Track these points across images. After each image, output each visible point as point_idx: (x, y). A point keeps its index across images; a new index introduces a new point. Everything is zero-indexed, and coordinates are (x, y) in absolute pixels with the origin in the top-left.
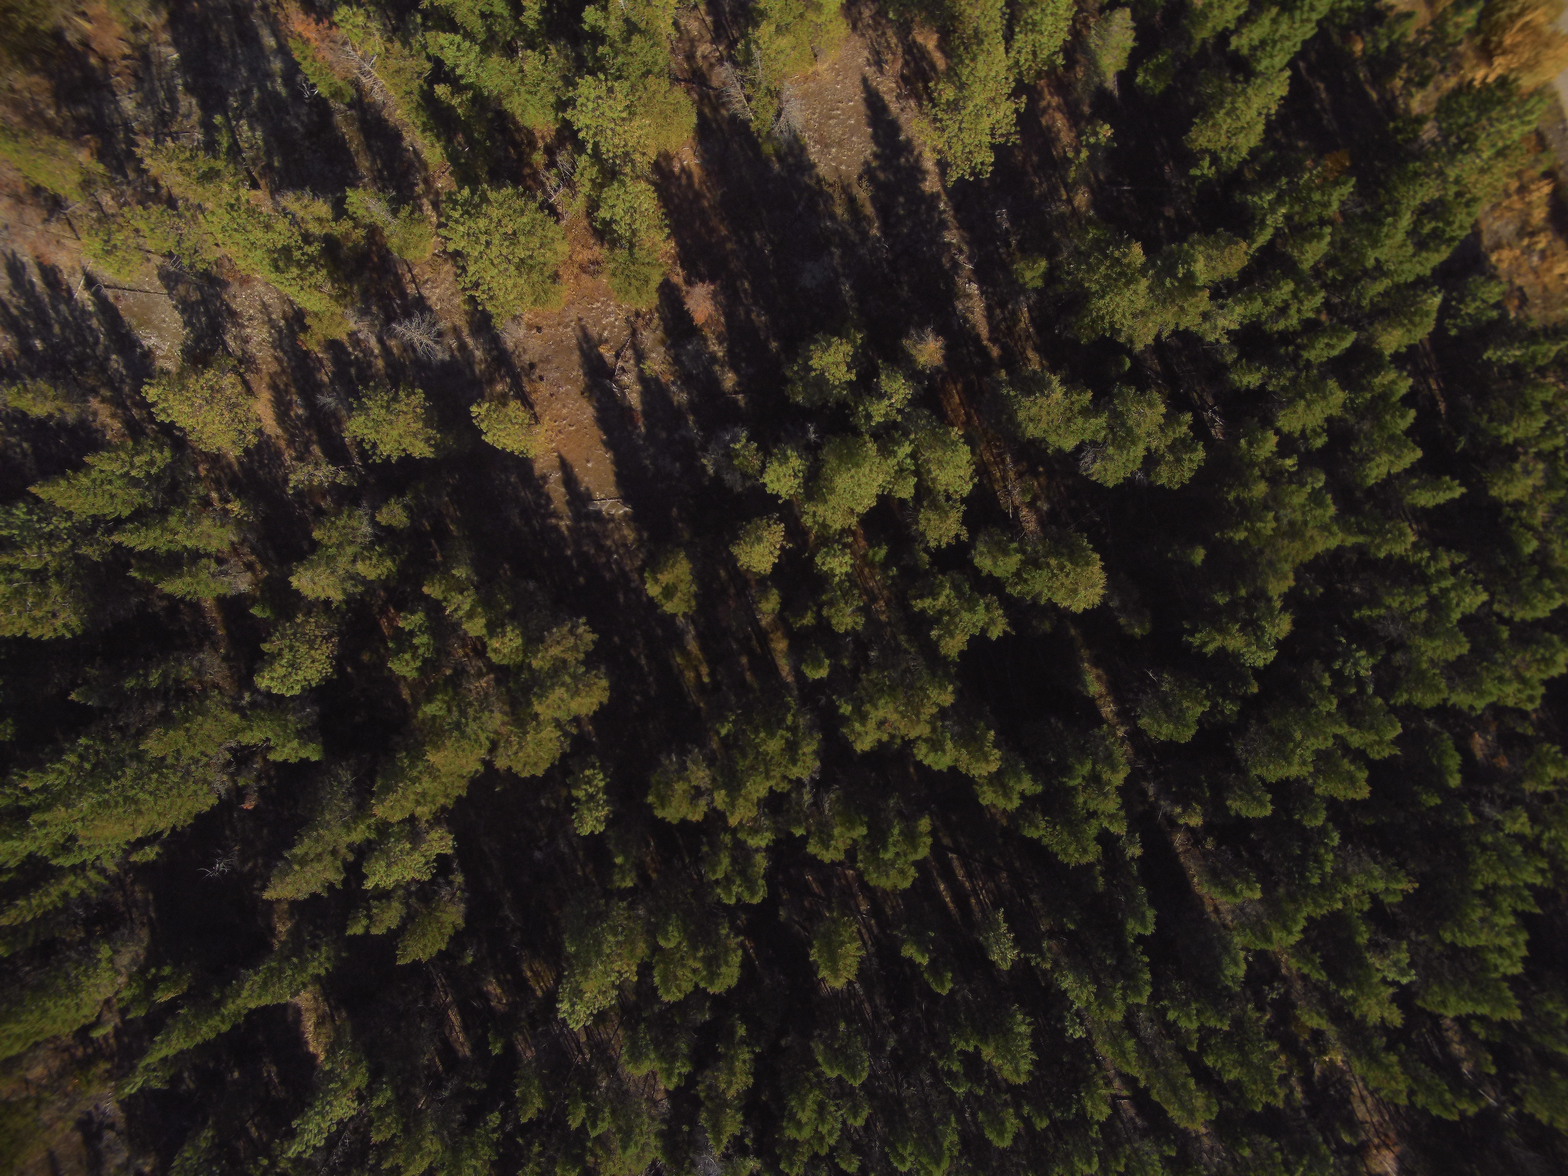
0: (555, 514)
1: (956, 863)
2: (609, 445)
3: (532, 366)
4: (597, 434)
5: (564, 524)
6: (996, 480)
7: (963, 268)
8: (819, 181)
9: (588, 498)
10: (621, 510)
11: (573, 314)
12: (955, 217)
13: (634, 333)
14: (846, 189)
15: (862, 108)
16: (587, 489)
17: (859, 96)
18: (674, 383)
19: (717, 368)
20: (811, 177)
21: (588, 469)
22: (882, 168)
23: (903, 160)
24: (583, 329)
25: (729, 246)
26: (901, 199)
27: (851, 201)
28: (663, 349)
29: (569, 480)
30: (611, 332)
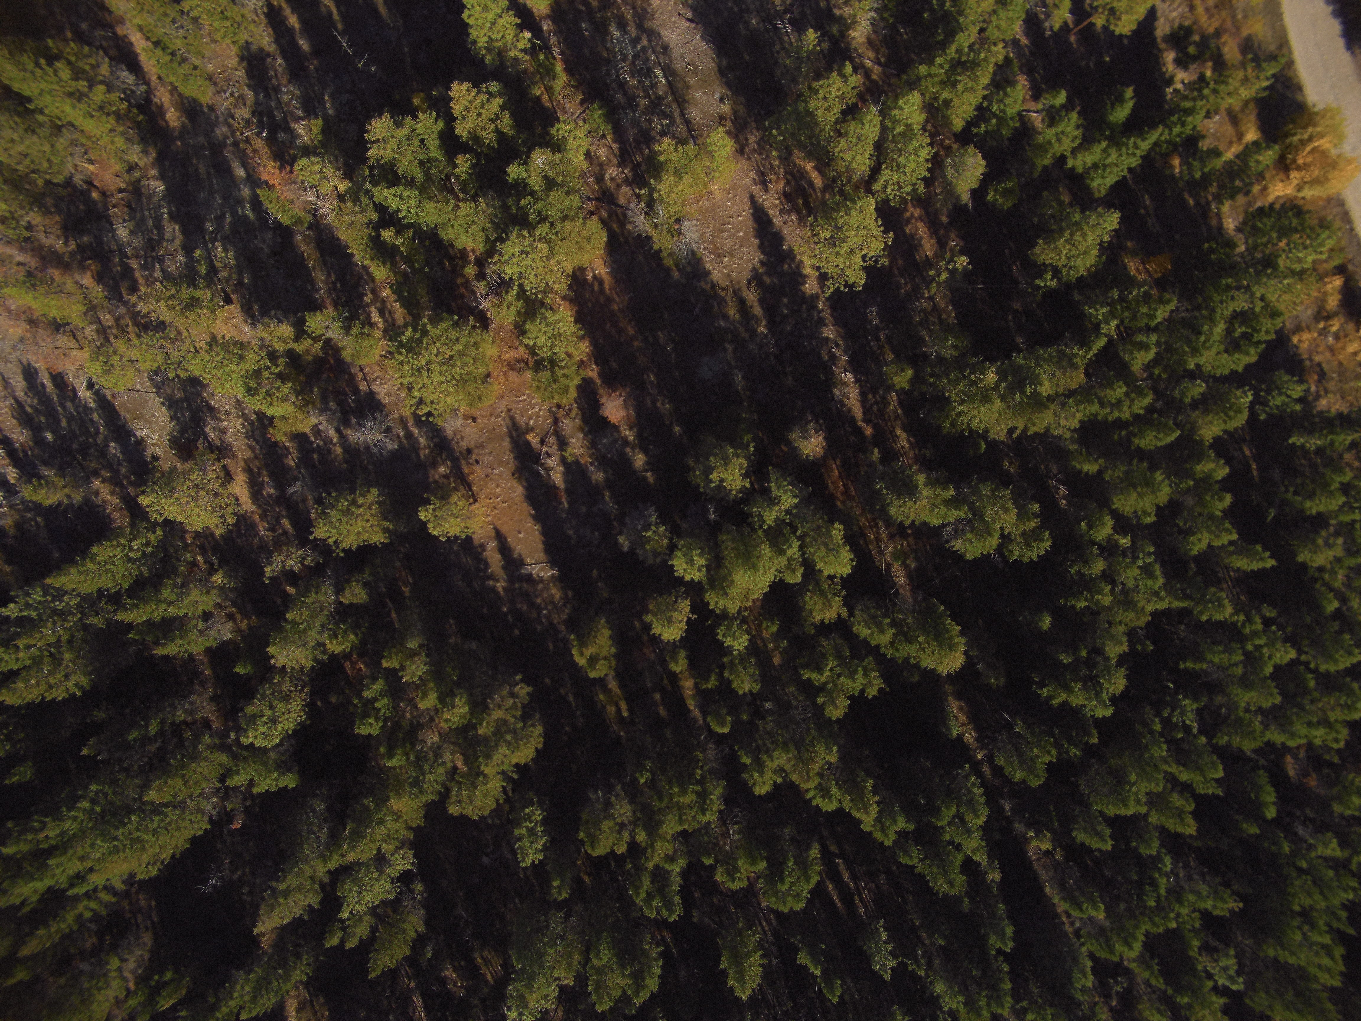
0: (492, 577)
1: (842, 867)
2: (536, 518)
3: (469, 451)
4: (526, 509)
5: (500, 586)
6: (871, 542)
7: (840, 360)
8: (714, 285)
9: (521, 563)
10: (549, 573)
11: (503, 406)
12: (832, 315)
13: (556, 422)
14: (737, 293)
15: (750, 222)
16: (520, 555)
17: (747, 212)
18: (591, 464)
19: (628, 450)
20: (706, 283)
21: (519, 539)
22: (768, 274)
23: (786, 266)
24: (512, 418)
25: (636, 344)
26: (785, 300)
27: (742, 303)
28: (581, 435)
29: (504, 548)
30: (536, 421)
